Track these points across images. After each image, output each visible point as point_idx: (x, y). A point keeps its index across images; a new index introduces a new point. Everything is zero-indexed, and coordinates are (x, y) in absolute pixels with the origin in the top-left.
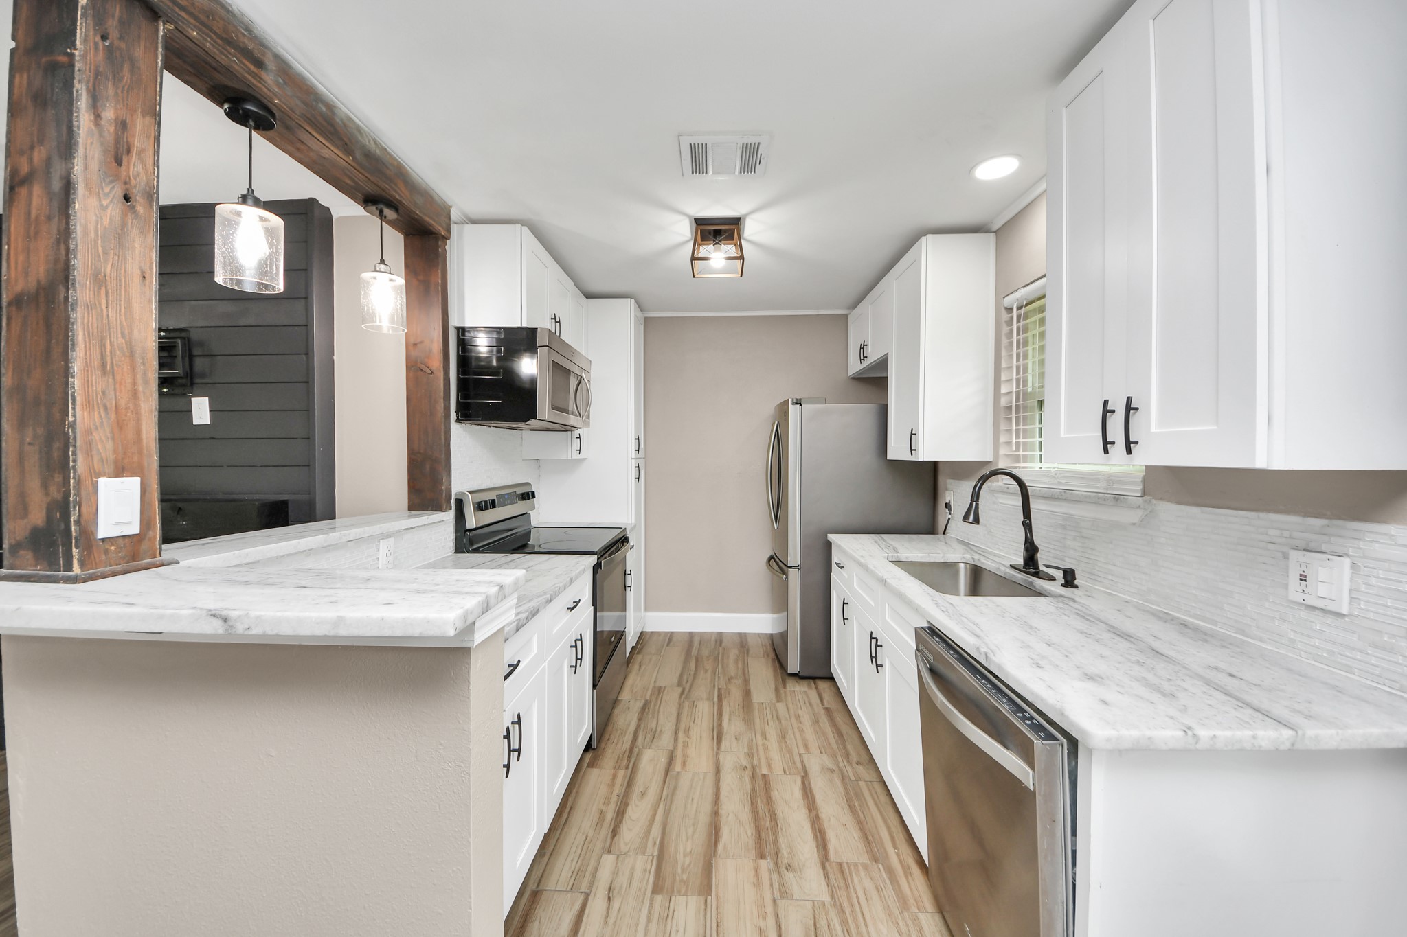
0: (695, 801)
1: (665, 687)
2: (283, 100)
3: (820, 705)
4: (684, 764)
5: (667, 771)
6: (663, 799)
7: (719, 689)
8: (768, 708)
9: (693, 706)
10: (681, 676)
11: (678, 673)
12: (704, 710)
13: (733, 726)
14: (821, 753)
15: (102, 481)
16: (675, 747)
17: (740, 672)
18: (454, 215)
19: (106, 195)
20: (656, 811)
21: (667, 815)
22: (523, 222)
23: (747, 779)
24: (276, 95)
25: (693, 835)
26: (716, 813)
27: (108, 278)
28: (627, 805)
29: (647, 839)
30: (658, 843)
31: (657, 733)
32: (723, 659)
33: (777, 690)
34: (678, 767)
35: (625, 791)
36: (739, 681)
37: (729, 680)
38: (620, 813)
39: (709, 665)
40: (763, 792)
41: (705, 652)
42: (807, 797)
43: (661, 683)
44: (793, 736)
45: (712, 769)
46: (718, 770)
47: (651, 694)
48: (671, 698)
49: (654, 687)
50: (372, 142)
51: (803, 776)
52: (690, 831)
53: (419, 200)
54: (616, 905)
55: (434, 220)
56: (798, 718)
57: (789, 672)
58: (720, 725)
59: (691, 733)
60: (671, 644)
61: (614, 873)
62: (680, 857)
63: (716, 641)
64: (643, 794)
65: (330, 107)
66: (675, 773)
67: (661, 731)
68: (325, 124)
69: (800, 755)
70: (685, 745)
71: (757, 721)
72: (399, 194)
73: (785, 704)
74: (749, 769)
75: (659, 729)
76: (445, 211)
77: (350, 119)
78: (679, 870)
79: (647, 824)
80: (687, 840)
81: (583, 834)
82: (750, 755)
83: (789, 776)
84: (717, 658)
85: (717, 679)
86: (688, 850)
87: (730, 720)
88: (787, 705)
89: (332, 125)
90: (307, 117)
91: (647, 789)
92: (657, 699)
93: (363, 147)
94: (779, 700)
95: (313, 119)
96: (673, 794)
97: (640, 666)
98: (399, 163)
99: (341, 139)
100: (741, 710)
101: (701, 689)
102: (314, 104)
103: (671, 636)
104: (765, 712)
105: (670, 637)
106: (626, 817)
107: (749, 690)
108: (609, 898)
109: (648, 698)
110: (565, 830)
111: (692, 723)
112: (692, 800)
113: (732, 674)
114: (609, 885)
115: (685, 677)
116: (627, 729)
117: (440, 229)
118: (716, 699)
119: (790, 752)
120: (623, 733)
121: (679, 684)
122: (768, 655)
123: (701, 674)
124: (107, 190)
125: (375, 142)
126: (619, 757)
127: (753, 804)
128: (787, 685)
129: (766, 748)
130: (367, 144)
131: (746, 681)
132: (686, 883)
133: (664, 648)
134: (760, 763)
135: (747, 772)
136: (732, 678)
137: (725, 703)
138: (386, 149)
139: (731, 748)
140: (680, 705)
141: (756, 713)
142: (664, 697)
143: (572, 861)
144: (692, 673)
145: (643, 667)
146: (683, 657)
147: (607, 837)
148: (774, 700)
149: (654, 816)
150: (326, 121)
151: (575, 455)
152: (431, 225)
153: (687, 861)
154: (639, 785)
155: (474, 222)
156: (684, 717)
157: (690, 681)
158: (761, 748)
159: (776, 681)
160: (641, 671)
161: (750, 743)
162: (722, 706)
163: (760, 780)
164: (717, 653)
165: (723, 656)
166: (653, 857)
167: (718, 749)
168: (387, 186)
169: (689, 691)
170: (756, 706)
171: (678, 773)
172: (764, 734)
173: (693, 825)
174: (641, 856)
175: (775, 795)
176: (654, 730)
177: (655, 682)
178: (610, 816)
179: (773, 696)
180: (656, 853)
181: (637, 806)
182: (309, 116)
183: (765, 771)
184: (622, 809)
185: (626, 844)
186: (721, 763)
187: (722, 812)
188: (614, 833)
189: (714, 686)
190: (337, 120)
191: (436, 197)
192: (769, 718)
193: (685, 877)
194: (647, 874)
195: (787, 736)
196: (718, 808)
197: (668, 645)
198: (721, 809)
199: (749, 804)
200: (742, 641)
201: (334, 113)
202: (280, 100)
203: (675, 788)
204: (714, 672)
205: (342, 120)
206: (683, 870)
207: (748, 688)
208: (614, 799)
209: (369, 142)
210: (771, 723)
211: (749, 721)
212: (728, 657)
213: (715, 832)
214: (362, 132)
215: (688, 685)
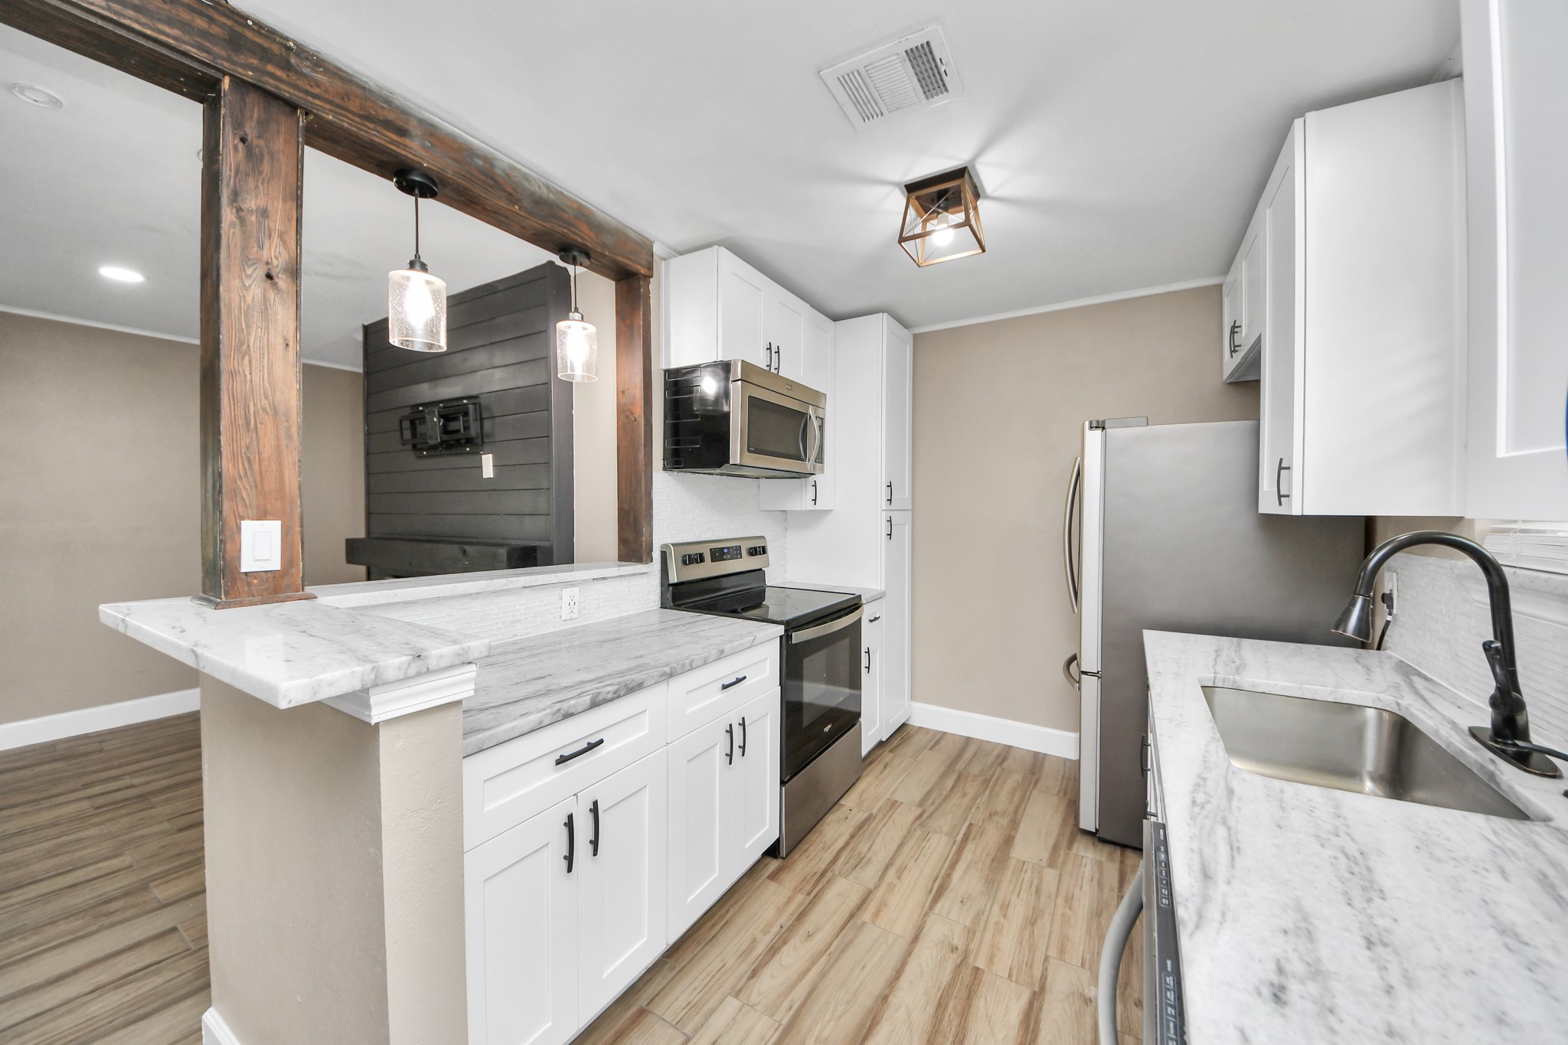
0: (866, 970)
1: (901, 803)
2: (432, 162)
3: (1116, 890)
4: (876, 914)
5: (852, 916)
6: (828, 952)
7: (971, 825)
8: (1029, 872)
9: (925, 838)
10: (929, 793)
11: (927, 788)
12: (938, 847)
13: (967, 880)
14: (1083, 965)
15: (246, 525)
16: (877, 886)
17: (1011, 809)
18: (657, 249)
19: (249, 277)
20: (813, 963)
21: (823, 975)
22: (719, 243)
23: (950, 966)
24: (423, 159)
25: (840, 1018)
26: (884, 999)
27: (252, 349)
28: (785, 942)
29: (785, 998)
30: (795, 1007)
31: (865, 861)
32: (995, 784)
33: (1055, 848)
34: (867, 915)
35: (792, 924)
36: (1004, 822)
37: (990, 815)
38: (773, 950)
39: (971, 789)
40: (964, 994)
41: (975, 770)
42: (1027, 1028)
43: (899, 797)
44: (1048, 924)
45: (909, 935)
46: (916, 938)
47: (881, 808)
48: (904, 818)
49: (889, 800)
50: (543, 188)
51: (1035, 993)
52: (840, 1010)
53: (608, 240)
55: (630, 259)
56: (1069, 900)
57: (1081, 827)
58: (948, 876)
59: (906, 873)
60: (936, 748)
61: (727, 1025)
63: (998, 756)
64: (809, 936)
65: (488, 160)
66: (860, 922)
67: (869, 860)
68: (484, 178)
69: (1046, 959)
70: (891, 888)
71: (1005, 884)
72: (581, 238)
73: (1058, 872)
74: (959, 952)
75: (868, 856)
76: (646, 248)
77: (514, 169)
79: (794, 977)
80: (830, 1021)
81: (722, 960)
82: (970, 932)
83: (1013, 984)
84: (987, 781)
85: (973, 810)
86: (825, 1034)
87: (965, 872)
88: (1060, 875)
89: (492, 178)
90: (460, 174)
91: (818, 930)
92: (885, 816)
93: (533, 194)
94: (1051, 864)
95: (468, 176)
96: (843, 951)
97: (885, 767)
98: (580, 206)
99: (504, 190)
100: (988, 863)
101: (945, 821)
102: (469, 160)
103: (941, 738)
104: (1022, 876)
105: (939, 738)
106: (777, 958)
107: (1014, 837)
109: (874, 811)
110: (708, 947)
111: (913, 861)
112: (864, 967)
113: (999, 809)
114: (715, 1038)
115: (933, 796)
116: (832, 844)
117: (638, 267)
118: (959, 838)
119: (1032, 948)
120: (825, 849)
121: (921, 804)
122: (1065, 793)
123: (956, 798)
124: (249, 271)
125: (548, 187)
126: (805, 878)
127: (941, 1007)
128: (1076, 846)
129: (999, 929)
130: (537, 190)
131: (1014, 824)
133: (924, 752)
134: (979, 948)
135: (954, 956)
136: (996, 813)
137: (970, 846)
138: (562, 193)
139: (949, 912)
140: (909, 832)
141: (1008, 874)
142: (895, 815)
143: (695, 989)
144: (945, 793)
145: (888, 770)
146: (943, 769)
147: (743, 976)
148: (1044, 863)
149: (808, 970)
150: (484, 175)
151: (810, 506)
152: (628, 265)
154: (810, 922)
155: (681, 253)
156: (906, 849)
157: (937, 803)
158: (991, 927)
159: (1060, 835)
160: (883, 774)
161: (978, 916)
162: (963, 849)
163: (966, 974)
164: (991, 773)
165: (997, 780)
166: (780, 1025)
167: (931, 908)
168: (565, 231)
169: (930, 817)
170: (1012, 863)
171: (864, 923)
172: (1005, 908)
173: (848, 1003)
174: (767, 1017)
175: (980, 1005)
176: (862, 855)
177: (893, 793)
178: (760, 948)
179: (1045, 855)
180: (785, 1022)
181: (795, 948)
182: (463, 173)
183: (981, 964)
184: (777, 946)
185: (759, 995)
186: (925, 930)
187: (894, 1000)
188: (754, 974)
189: (966, 819)
190: (498, 172)
191: (632, 235)
192: (1024, 886)
195: (1039, 923)
196: (890, 993)
197: (930, 750)
198: (894, 995)
199: (936, 1004)
200: (1036, 763)
201: (492, 166)
202: (428, 163)
203: (851, 942)
204: (975, 799)
205: (504, 171)
207: (1013, 833)
208: (775, 929)
209: (539, 187)
210: (1023, 895)
211: (991, 883)
212: (1005, 782)
213: (870, 1026)
214: (531, 179)
215: (932, 808)
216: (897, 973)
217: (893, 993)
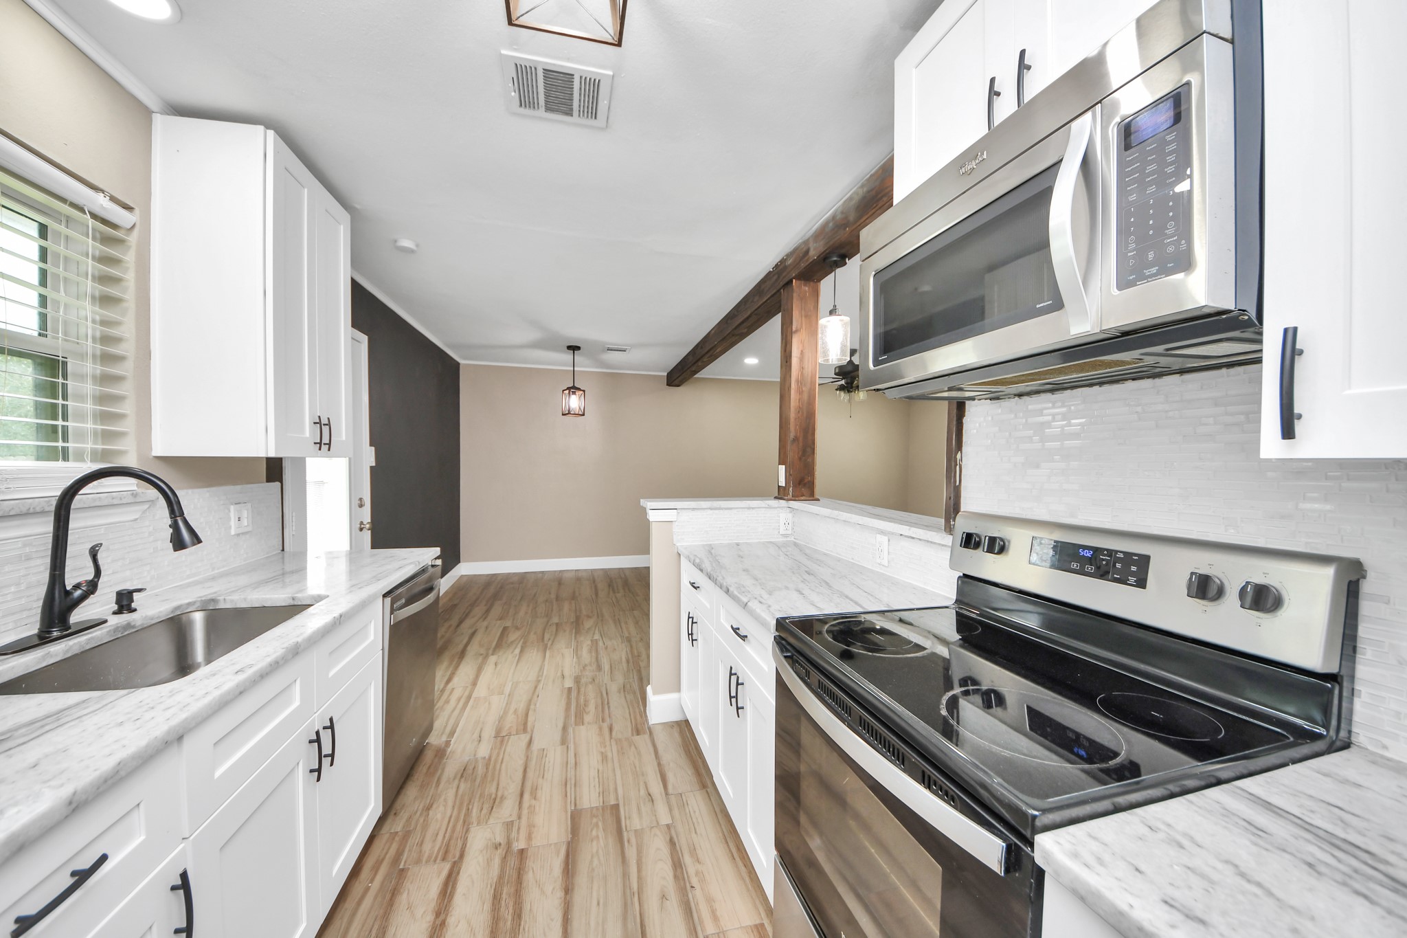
0: (595, 902)
6: (636, 896)
20: (640, 878)
21: (625, 875)
25: (592, 857)
26: (568, 890)
28: (676, 877)
29: (637, 844)
30: (626, 843)
35: (687, 896)
38: (677, 865)
52: (596, 862)
54: (643, 792)
61: (655, 811)
62: (601, 834)
64: (664, 897)
78: (600, 824)
79: (644, 860)
80: (597, 852)
86: (595, 843)
91: (662, 907)
96: (625, 905)
106: (669, 862)
108: (650, 795)
110: (721, 834)
112: (598, 904)
114: (655, 802)
132: (593, 816)
143: (695, 812)
147: (677, 837)
149: (639, 870)
153: (594, 833)
154: (674, 908)
166: (626, 829)
173: (593, 870)
178: (687, 860)
180: (625, 834)
181: (665, 882)
184: (679, 870)
185: (655, 835)
187: (560, 894)
188: (672, 843)
193: (595, 820)
194: (627, 817)
196: (565, 898)
198: (561, 898)
203: (625, 918)
206: (597, 825)
208: (694, 881)
213: (569, 866)
216: (567, 919)
217: (563, 899)
